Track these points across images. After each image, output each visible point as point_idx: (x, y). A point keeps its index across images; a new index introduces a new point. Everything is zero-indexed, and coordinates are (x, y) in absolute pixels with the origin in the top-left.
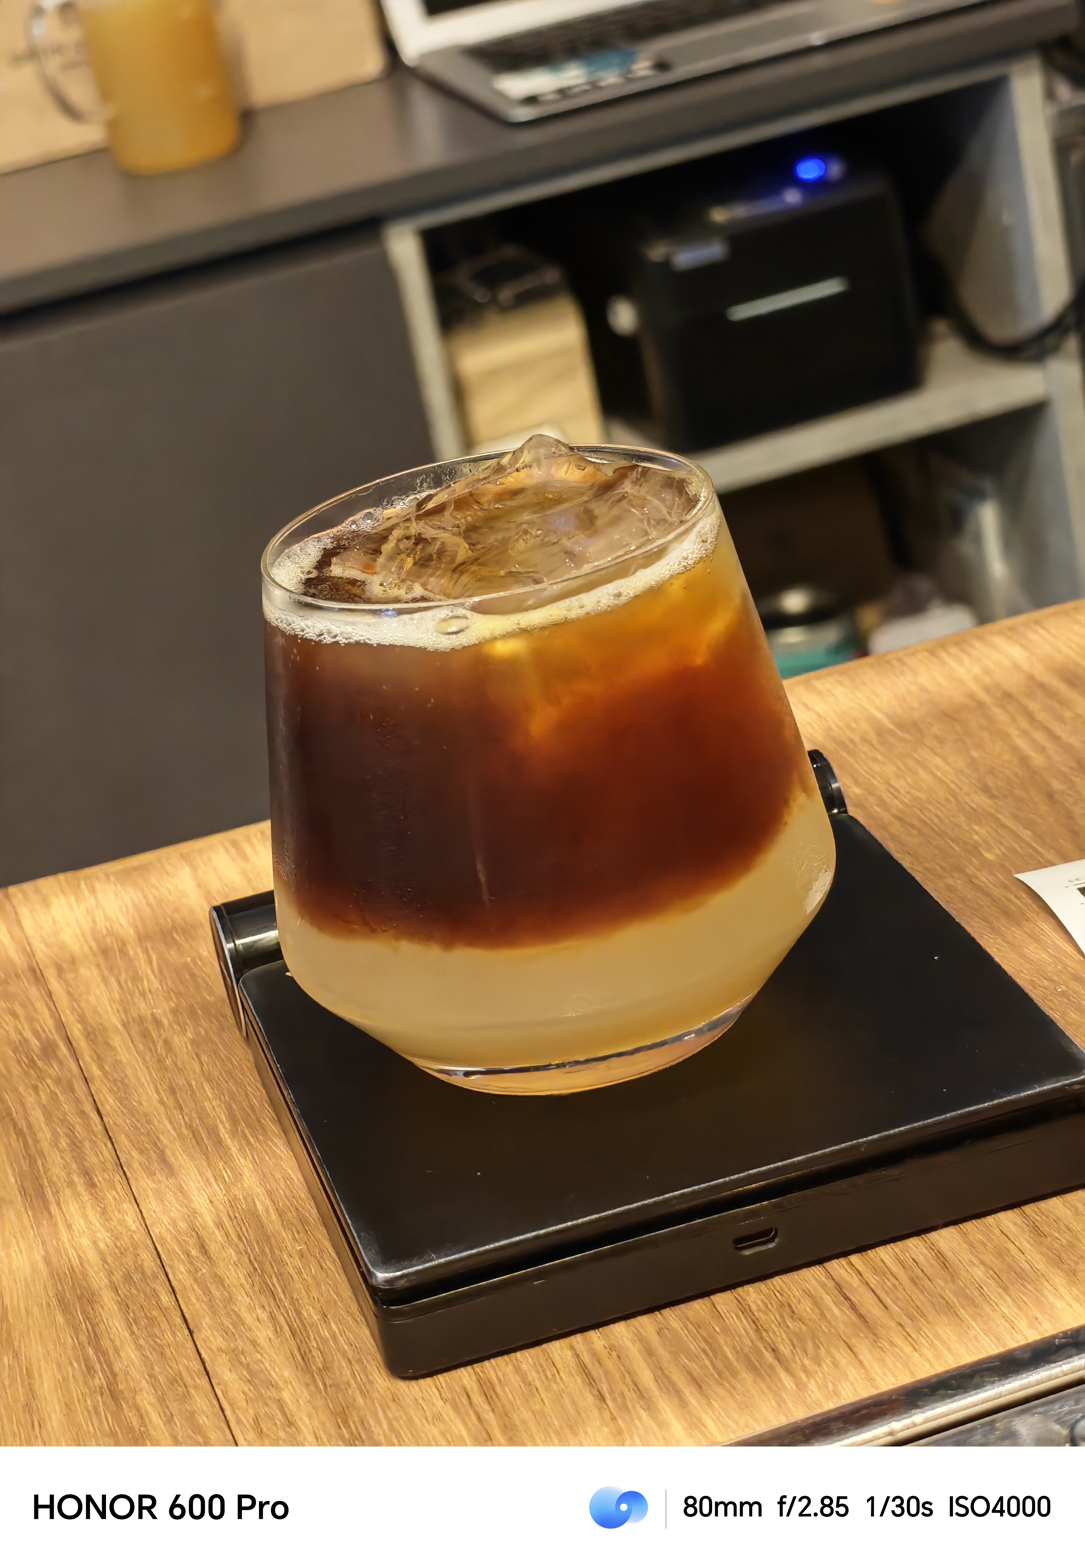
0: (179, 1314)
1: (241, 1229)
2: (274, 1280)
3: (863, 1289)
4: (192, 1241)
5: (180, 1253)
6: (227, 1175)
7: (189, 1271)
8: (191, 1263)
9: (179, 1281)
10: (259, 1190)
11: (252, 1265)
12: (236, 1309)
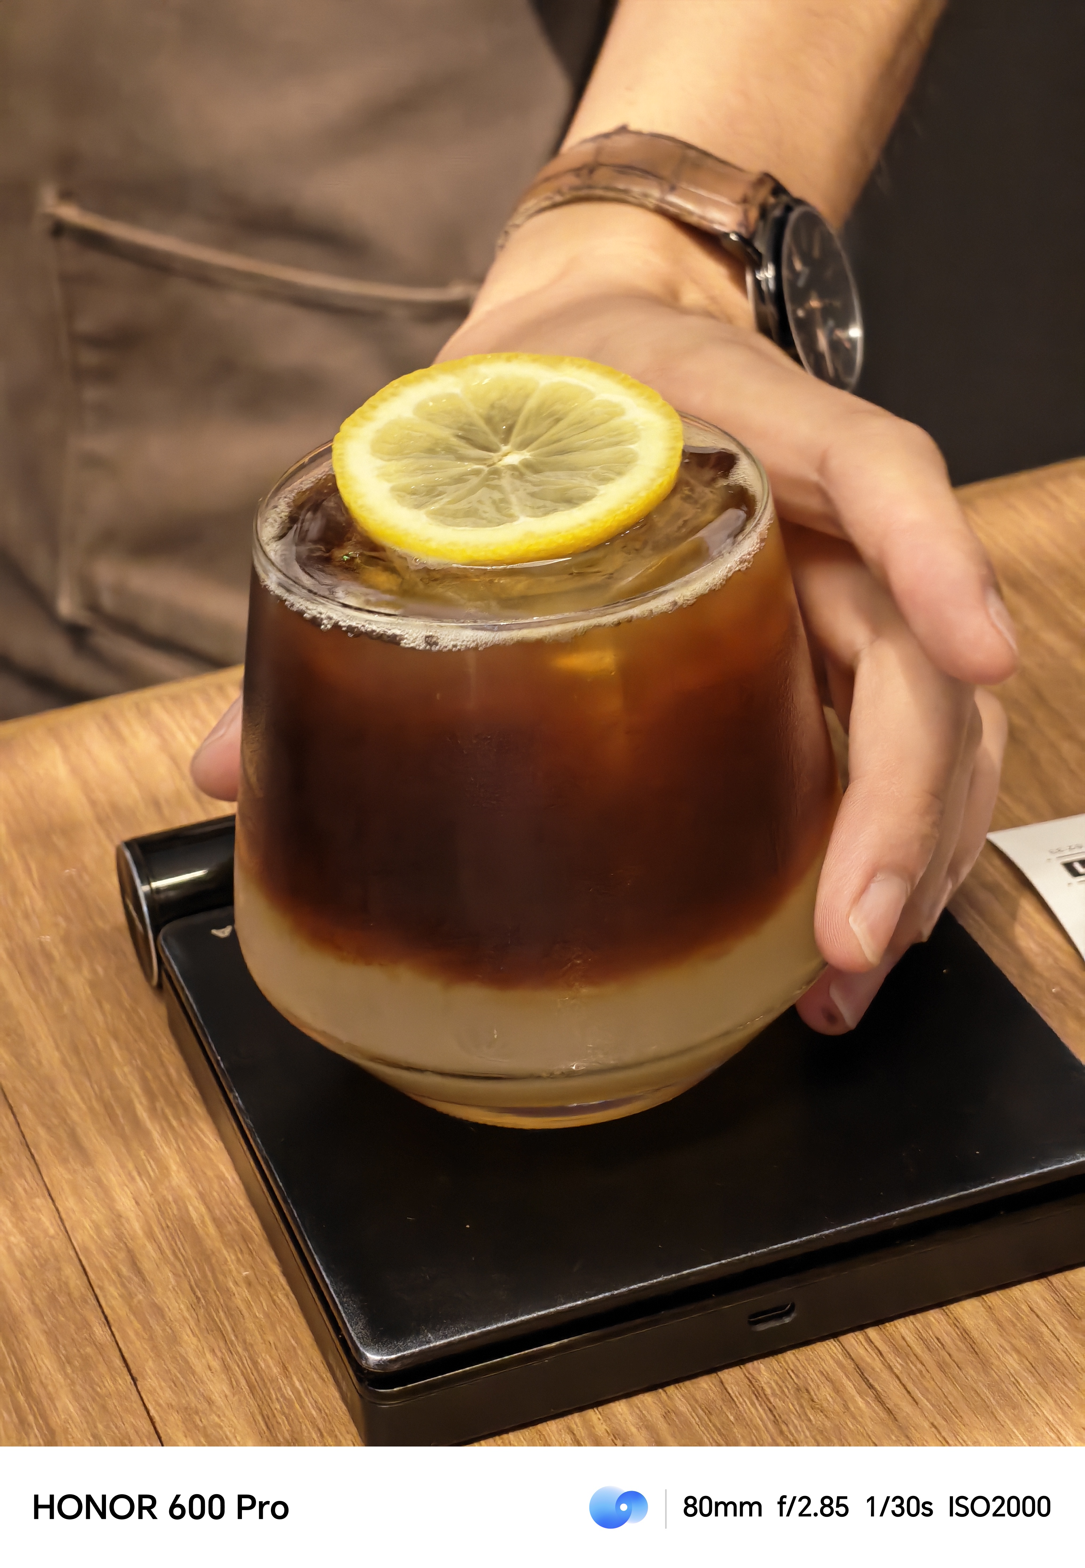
0: (118, 1353)
1: (176, 1244)
2: (222, 1314)
3: (885, 1375)
4: (122, 1255)
5: (110, 1271)
6: (152, 1168)
7: (121, 1296)
8: (123, 1285)
9: (112, 1308)
10: (190, 1191)
11: (195, 1293)
12: (183, 1351)
